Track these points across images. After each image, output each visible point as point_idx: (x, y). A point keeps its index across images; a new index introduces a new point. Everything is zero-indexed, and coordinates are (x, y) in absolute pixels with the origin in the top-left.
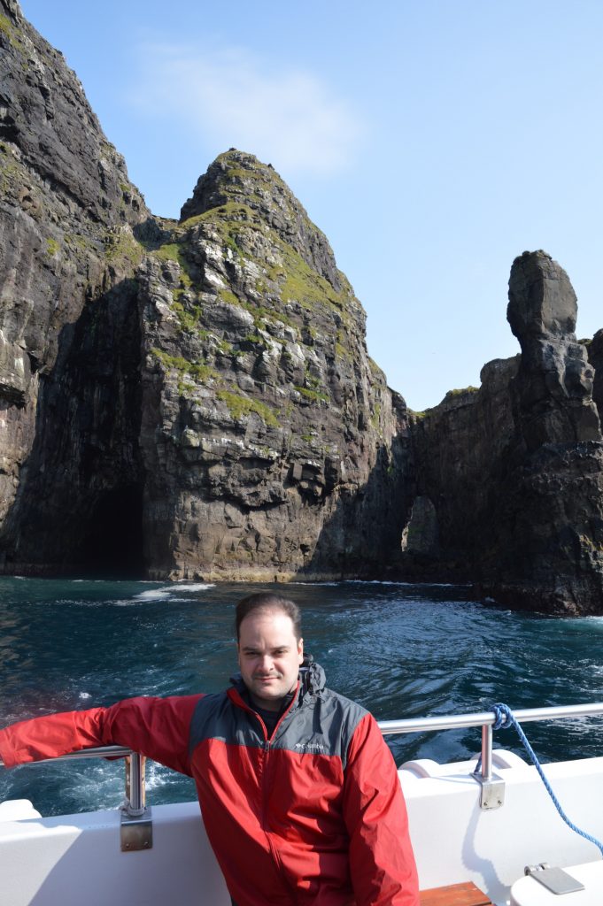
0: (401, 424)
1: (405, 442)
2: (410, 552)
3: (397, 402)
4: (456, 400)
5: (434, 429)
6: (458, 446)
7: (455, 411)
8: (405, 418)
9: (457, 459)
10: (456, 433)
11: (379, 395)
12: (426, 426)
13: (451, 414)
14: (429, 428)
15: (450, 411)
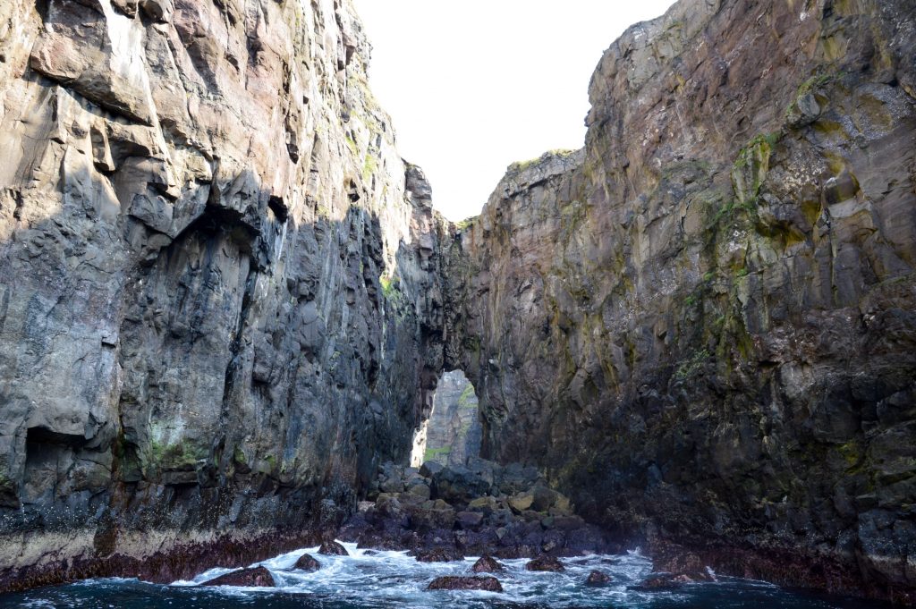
0: (419, 222)
1: (425, 256)
2: (424, 470)
3: (413, 180)
4: (527, 173)
5: (482, 242)
6: (529, 257)
7: (525, 193)
8: (428, 211)
9: (527, 283)
10: (527, 232)
11: (378, 144)
12: (466, 241)
13: (518, 198)
14: (471, 245)
15: (515, 195)
